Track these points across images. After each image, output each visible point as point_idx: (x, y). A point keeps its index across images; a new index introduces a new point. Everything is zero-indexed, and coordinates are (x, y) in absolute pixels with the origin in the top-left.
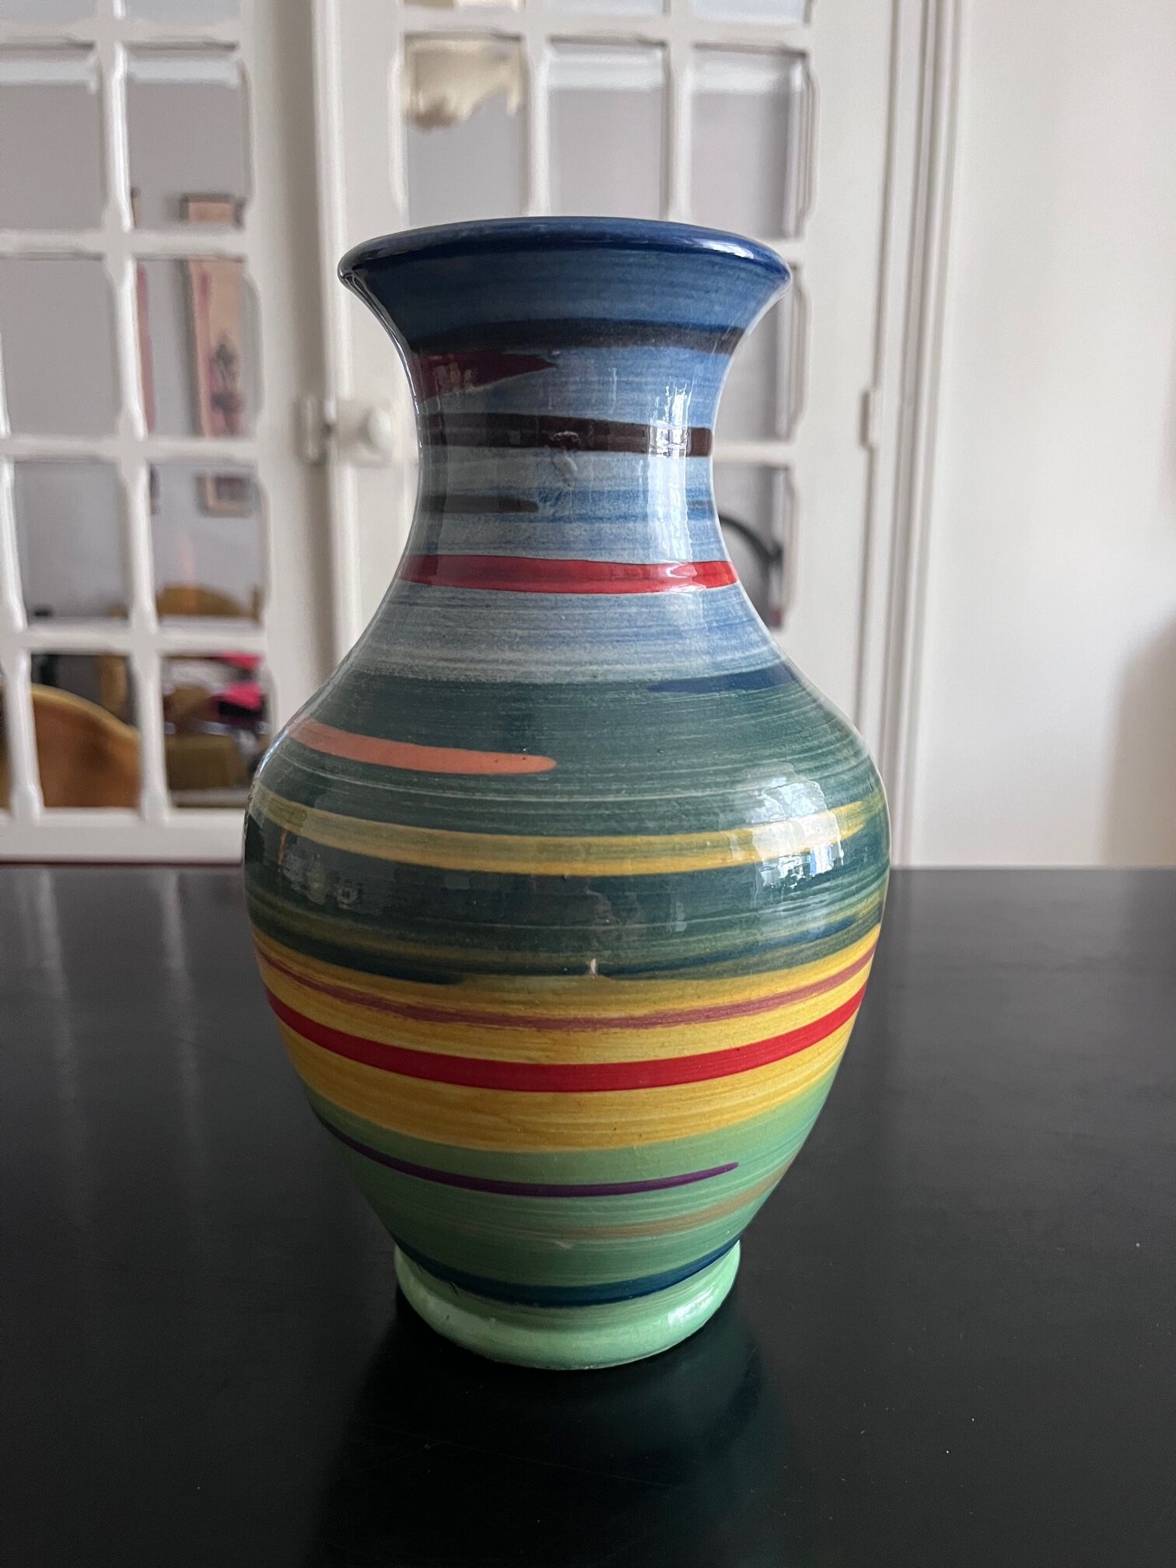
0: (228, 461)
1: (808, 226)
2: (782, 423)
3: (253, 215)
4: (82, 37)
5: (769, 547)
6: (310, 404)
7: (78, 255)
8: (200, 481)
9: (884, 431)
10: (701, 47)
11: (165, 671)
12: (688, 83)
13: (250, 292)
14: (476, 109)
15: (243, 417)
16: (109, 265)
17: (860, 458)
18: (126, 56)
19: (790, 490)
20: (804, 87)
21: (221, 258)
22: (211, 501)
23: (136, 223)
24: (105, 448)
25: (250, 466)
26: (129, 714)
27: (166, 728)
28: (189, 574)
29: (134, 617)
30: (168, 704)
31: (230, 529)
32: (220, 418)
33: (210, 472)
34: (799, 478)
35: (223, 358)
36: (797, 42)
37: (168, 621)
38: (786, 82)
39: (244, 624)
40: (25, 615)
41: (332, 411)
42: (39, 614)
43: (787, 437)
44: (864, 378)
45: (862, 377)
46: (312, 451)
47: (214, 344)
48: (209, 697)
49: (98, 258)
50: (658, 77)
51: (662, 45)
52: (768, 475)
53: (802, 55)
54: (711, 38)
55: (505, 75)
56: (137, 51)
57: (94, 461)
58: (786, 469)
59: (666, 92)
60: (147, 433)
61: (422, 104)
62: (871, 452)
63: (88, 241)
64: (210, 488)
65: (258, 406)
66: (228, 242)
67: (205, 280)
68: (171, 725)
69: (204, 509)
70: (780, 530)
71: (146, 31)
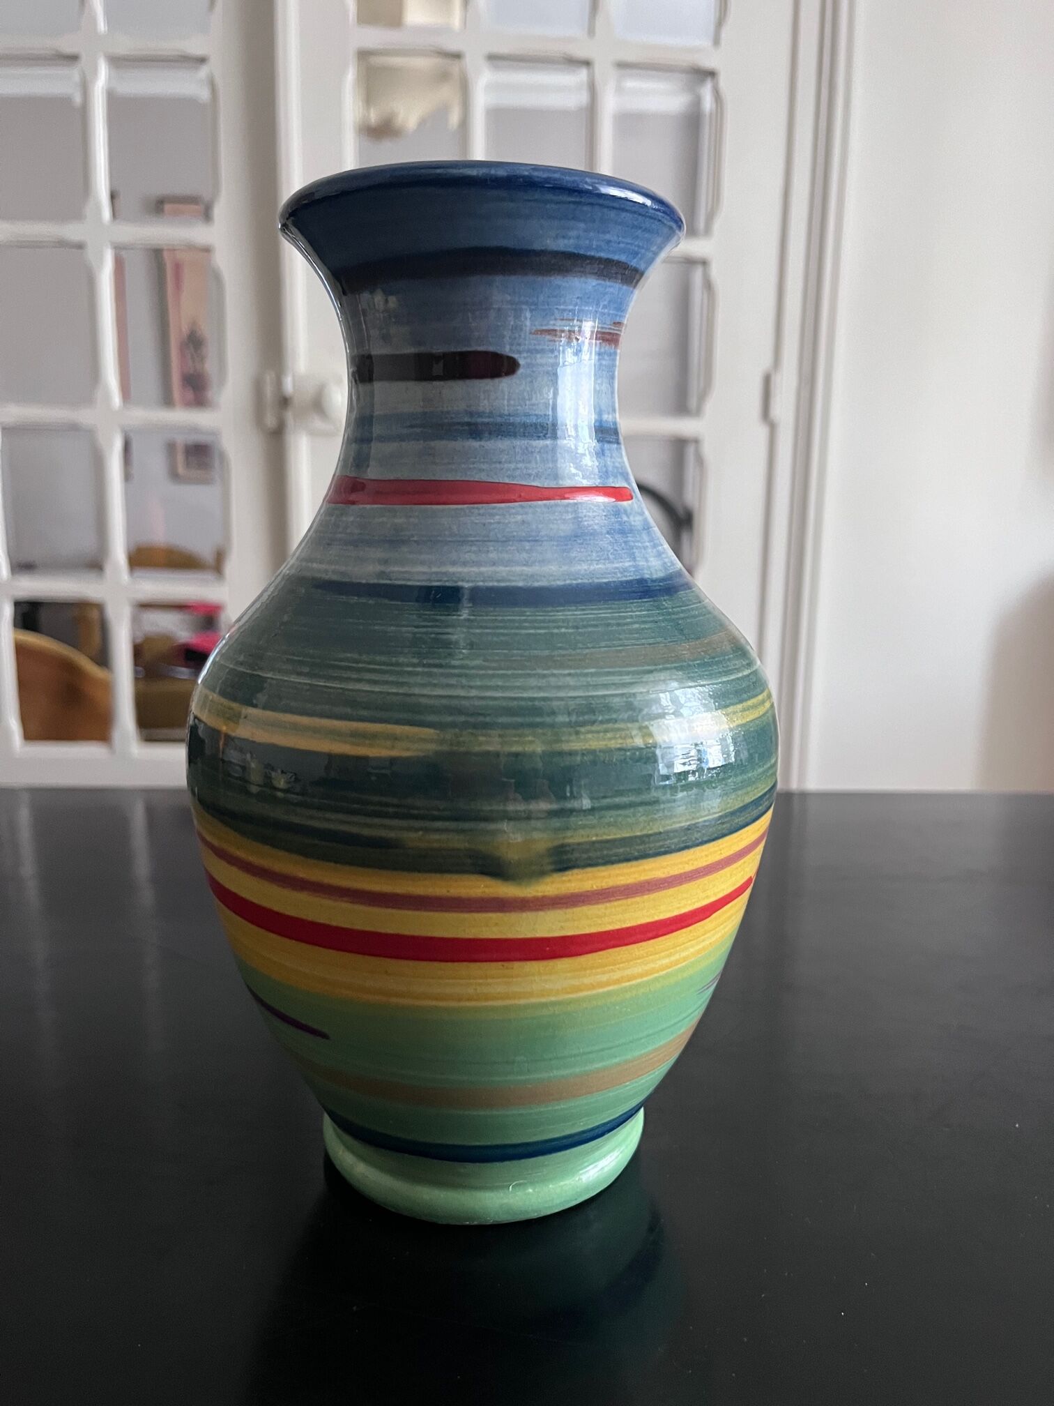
0: (195, 429)
1: (717, 225)
2: (693, 402)
3: (221, 210)
4: (68, 49)
5: (681, 512)
6: (269, 378)
7: (62, 244)
8: (171, 447)
9: (784, 408)
10: (622, 66)
11: (135, 620)
12: (610, 104)
13: (218, 278)
14: (422, 122)
15: (210, 394)
16: (90, 253)
17: (762, 432)
18: (107, 67)
19: (700, 461)
20: (714, 106)
21: (191, 247)
22: (181, 470)
23: (114, 214)
24: (84, 416)
25: (215, 433)
26: (103, 658)
27: (136, 672)
28: (160, 535)
29: (108, 569)
30: (137, 651)
31: (198, 495)
32: (190, 395)
33: (181, 440)
34: (707, 450)
35: (194, 342)
36: (708, 63)
37: (139, 573)
38: (697, 102)
39: (209, 576)
40: (9, 566)
41: (289, 385)
42: (21, 566)
43: (698, 413)
44: (766, 361)
45: (764, 361)
46: (270, 421)
47: (185, 329)
48: (175, 645)
49: (80, 246)
50: (583, 98)
51: (587, 63)
52: (680, 447)
53: (712, 74)
54: (630, 57)
55: (447, 93)
56: (117, 62)
57: (74, 428)
58: (696, 441)
59: (591, 112)
60: (122, 404)
61: (374, 117)
62: (772, 427)
63: (71, 232)
64: (180, 458)
65: (222, 381)
66: (198, 234)
67: (178, 267)
68: (140, 669)
69: (174, 476)
70: (690, 497)
71: (125, 45)
